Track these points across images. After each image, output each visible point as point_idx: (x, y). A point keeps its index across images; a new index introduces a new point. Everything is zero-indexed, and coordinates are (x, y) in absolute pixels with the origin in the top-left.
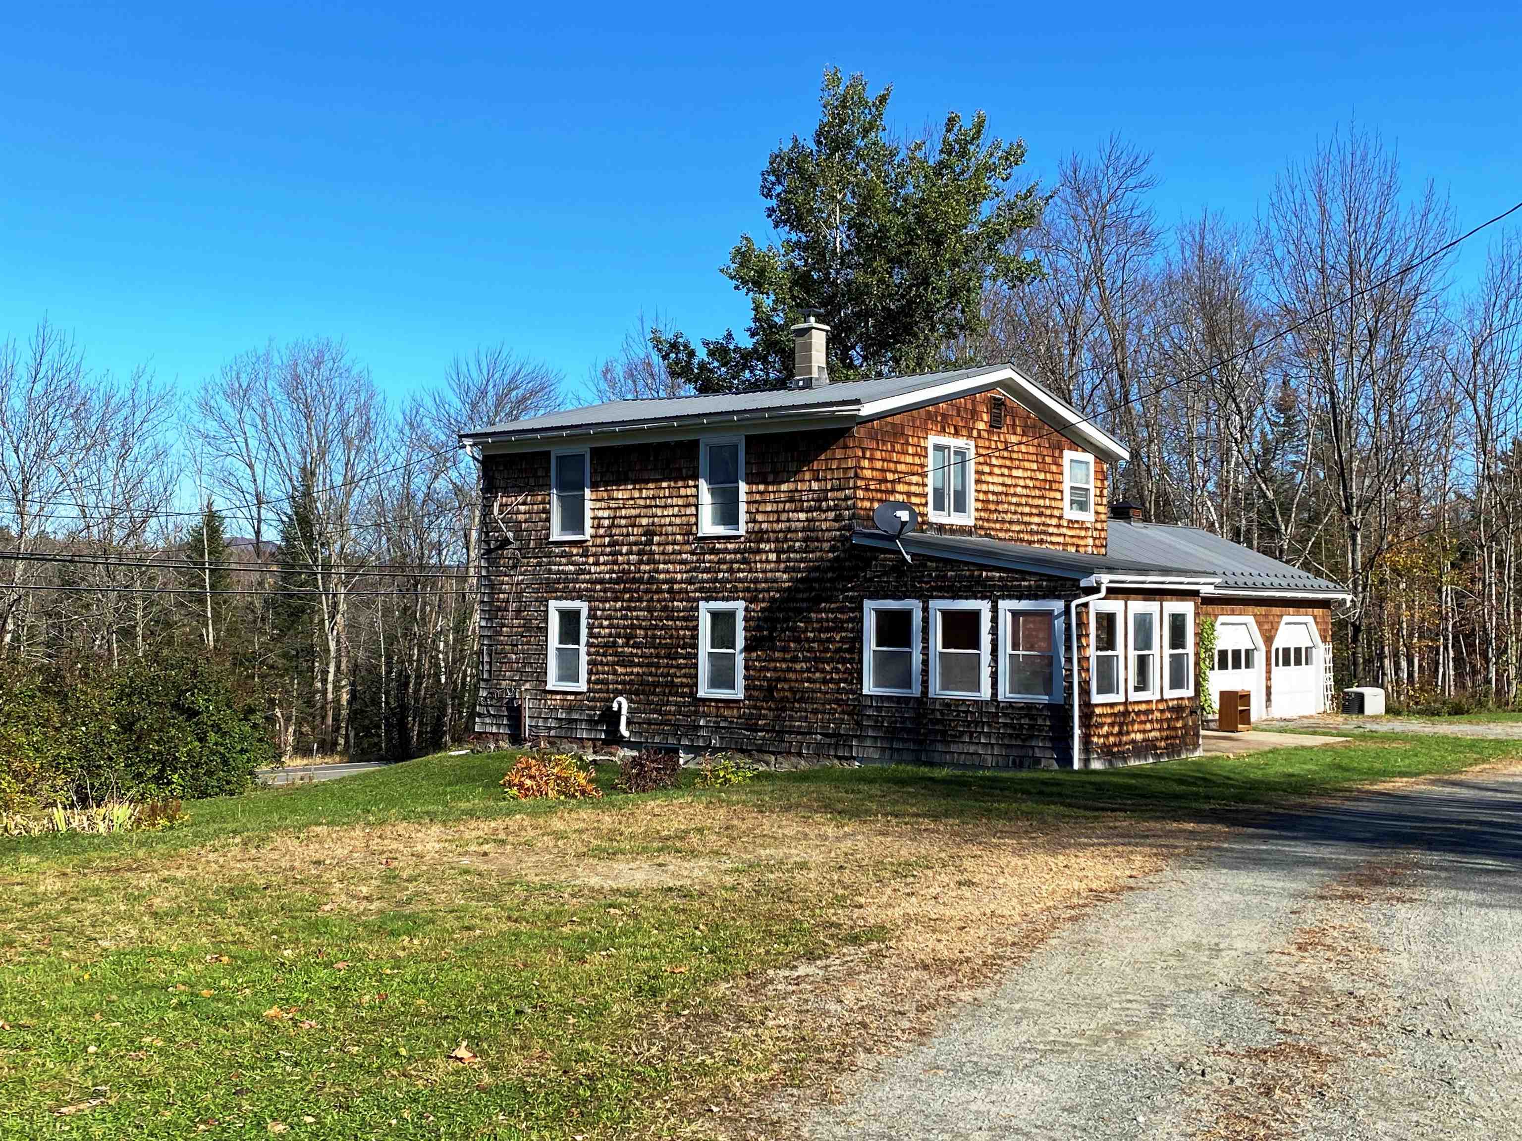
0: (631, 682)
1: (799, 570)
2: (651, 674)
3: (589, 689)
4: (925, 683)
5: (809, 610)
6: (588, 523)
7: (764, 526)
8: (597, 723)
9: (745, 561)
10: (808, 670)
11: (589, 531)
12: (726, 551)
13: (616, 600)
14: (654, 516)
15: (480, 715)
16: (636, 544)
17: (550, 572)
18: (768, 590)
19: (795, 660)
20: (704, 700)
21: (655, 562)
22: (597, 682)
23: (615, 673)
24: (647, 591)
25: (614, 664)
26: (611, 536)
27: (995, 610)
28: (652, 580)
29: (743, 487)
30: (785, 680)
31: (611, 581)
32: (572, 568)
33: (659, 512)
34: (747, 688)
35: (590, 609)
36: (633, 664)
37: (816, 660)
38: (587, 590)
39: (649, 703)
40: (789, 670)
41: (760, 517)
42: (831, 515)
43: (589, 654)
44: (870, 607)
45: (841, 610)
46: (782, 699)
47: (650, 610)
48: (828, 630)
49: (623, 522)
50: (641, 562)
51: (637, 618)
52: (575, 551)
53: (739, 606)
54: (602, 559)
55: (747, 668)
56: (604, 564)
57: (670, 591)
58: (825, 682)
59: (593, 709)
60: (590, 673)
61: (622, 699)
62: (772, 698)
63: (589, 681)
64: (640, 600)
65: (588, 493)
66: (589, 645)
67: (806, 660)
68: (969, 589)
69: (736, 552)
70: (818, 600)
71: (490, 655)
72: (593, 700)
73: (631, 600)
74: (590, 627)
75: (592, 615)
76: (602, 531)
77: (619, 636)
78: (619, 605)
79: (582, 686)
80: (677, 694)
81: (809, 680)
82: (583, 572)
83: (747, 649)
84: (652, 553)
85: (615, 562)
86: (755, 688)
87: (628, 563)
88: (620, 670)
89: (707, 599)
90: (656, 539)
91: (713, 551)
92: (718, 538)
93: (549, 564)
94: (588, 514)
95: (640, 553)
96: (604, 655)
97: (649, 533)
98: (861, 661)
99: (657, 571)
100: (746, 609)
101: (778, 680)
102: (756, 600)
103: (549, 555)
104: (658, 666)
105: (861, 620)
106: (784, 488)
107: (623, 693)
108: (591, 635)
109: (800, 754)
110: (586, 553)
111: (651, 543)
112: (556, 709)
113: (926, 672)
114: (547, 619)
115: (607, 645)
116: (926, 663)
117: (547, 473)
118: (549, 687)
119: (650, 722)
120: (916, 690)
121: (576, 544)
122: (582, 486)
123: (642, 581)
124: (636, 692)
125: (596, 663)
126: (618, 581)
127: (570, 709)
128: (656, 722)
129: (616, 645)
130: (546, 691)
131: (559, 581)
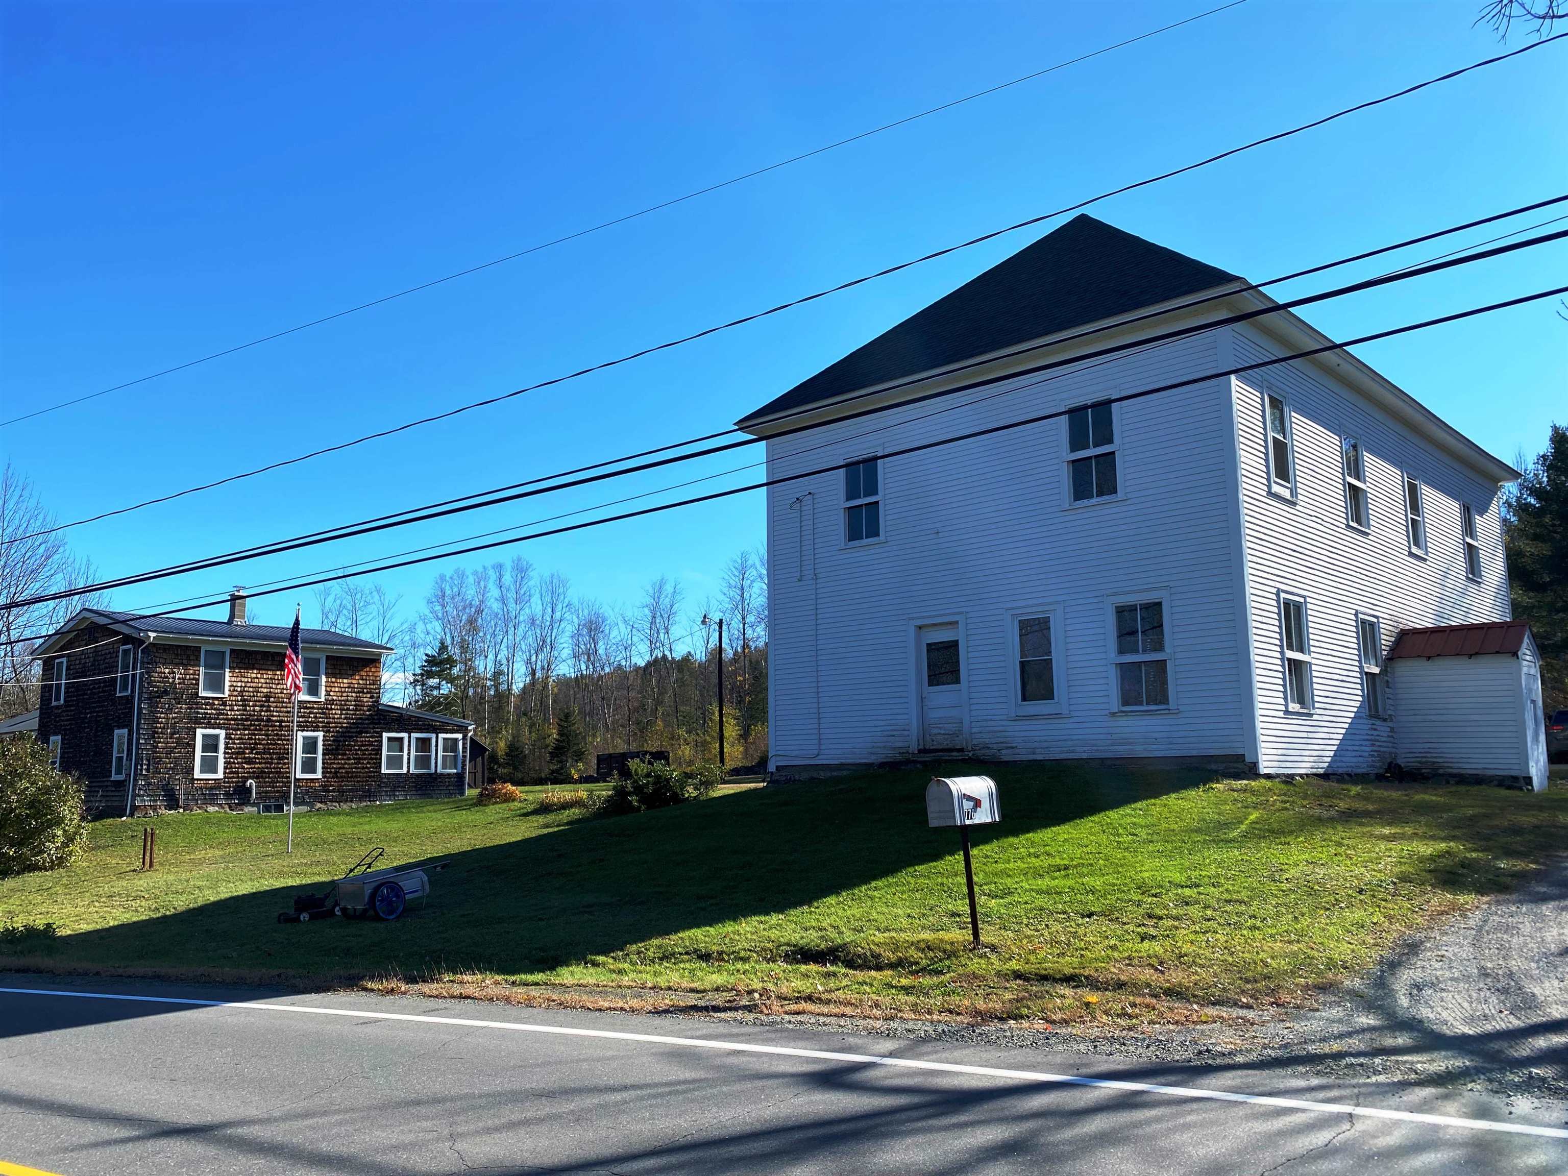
0: (254, 772)
1: (352, 719)
2: (267, 768)
3: (225, 777)
4: (409, 768)
5: (357, 737)
6: (227, 688)
7: (335, 698)
8: (232, 794)
9: (324, 713)
10: (355, 763)
11: (227, 693)
12: (313, 708)
13: (245, 729)
14: (271, 688)
15: (139, 796)
16: (259, 701)
17: (198, 713)
18: (336, 727)
19: (349, 759)
20: (299, 780)
21: (270, 711)
22: (231, 773)
23: (243, 768)
24: (266, 726)
25: (242, 763)
26: (242, 696)
27: (437, 737)
28: (269, 720)
29: (324, 678)
30: (344, 768)
31: (242, 719)
32: (214, 712)
33: (274, 686)
34: (323, 773)
35: (226, 734)
36: (255, 763)
37: (360, 759)
38: (224, 724)
39: (265, 782)
40: (346, 763)
41: (332, 694)
42: (369, 695)
43: (225, 758)
44: (385, 735)
45: (371, 737)
46: (341, 777)
47: (267, 735)
48: (365, 745)
49: (251, 689)
50: (262, 711)
51: (259, 739)
52: (216, 702)
53: (320, 735)
54: (236, 708)
55: (323, 763)
56: (238, 710)
57: (280, 726)
58: (363, 768)
59: (230, 787)
60: (225, 768)
61: (250, 781)
62: (337, 777)
63: (225, 773)
64: (261, 730)
65: (227, 670)
66: (225, 753)
67: (354, 759)
68: (427, 729)
69: (318, 709)
70: (361, 732)
71: (148, 760)
72: (228, 782)
73: (256, 730)
74: (227, 744)
75: (228, 737)
76: (235, 693)
77: (247, 748)
78: (247, 732)
79: (220, 775)
80: (283, 777)
81: (355, 768)
82: (223, 714)
83: (324, 754)
84: (269, 706)
85: (245, 710)
86: (327, 772)
87: (254, 711)
88: (246, 766)
89: (303, 731)
90: (272, 699)
91: (306, 708)
92: (309, 702)
93: (197, 708)
94: (227, 684)
95: (261, 706)
96: (236, 758)
97: (268, 697)
98: (381, 759)
99: (273, 716)
100: (324, 736)
101: (340, 768)
102: (329, 731)
103: (197, 703)
104: (272, 763)
105: (381, 741)
106: (345, 681)
107: (252, 778)
108: (226, 748)
109: (352, 801)
110: (224, 704)
111: (269, 701)
112: (201, 788)
113: (409, 763)
114: (194, 739)
115: (238, 753)
116: (409, 759)
117: (198, 658)
118: (196, 777)
119: (266, 792)
120: (405, 770)
121: (217, 699)
122: (222, 668)
123: (262, 720)
124: (257, 778)
125: (229, 763)
126: (247, 720)
127: (211, 788)
128: (271, 792)
129: (244, 753)
130: (194, 779)
131: (205, 718)
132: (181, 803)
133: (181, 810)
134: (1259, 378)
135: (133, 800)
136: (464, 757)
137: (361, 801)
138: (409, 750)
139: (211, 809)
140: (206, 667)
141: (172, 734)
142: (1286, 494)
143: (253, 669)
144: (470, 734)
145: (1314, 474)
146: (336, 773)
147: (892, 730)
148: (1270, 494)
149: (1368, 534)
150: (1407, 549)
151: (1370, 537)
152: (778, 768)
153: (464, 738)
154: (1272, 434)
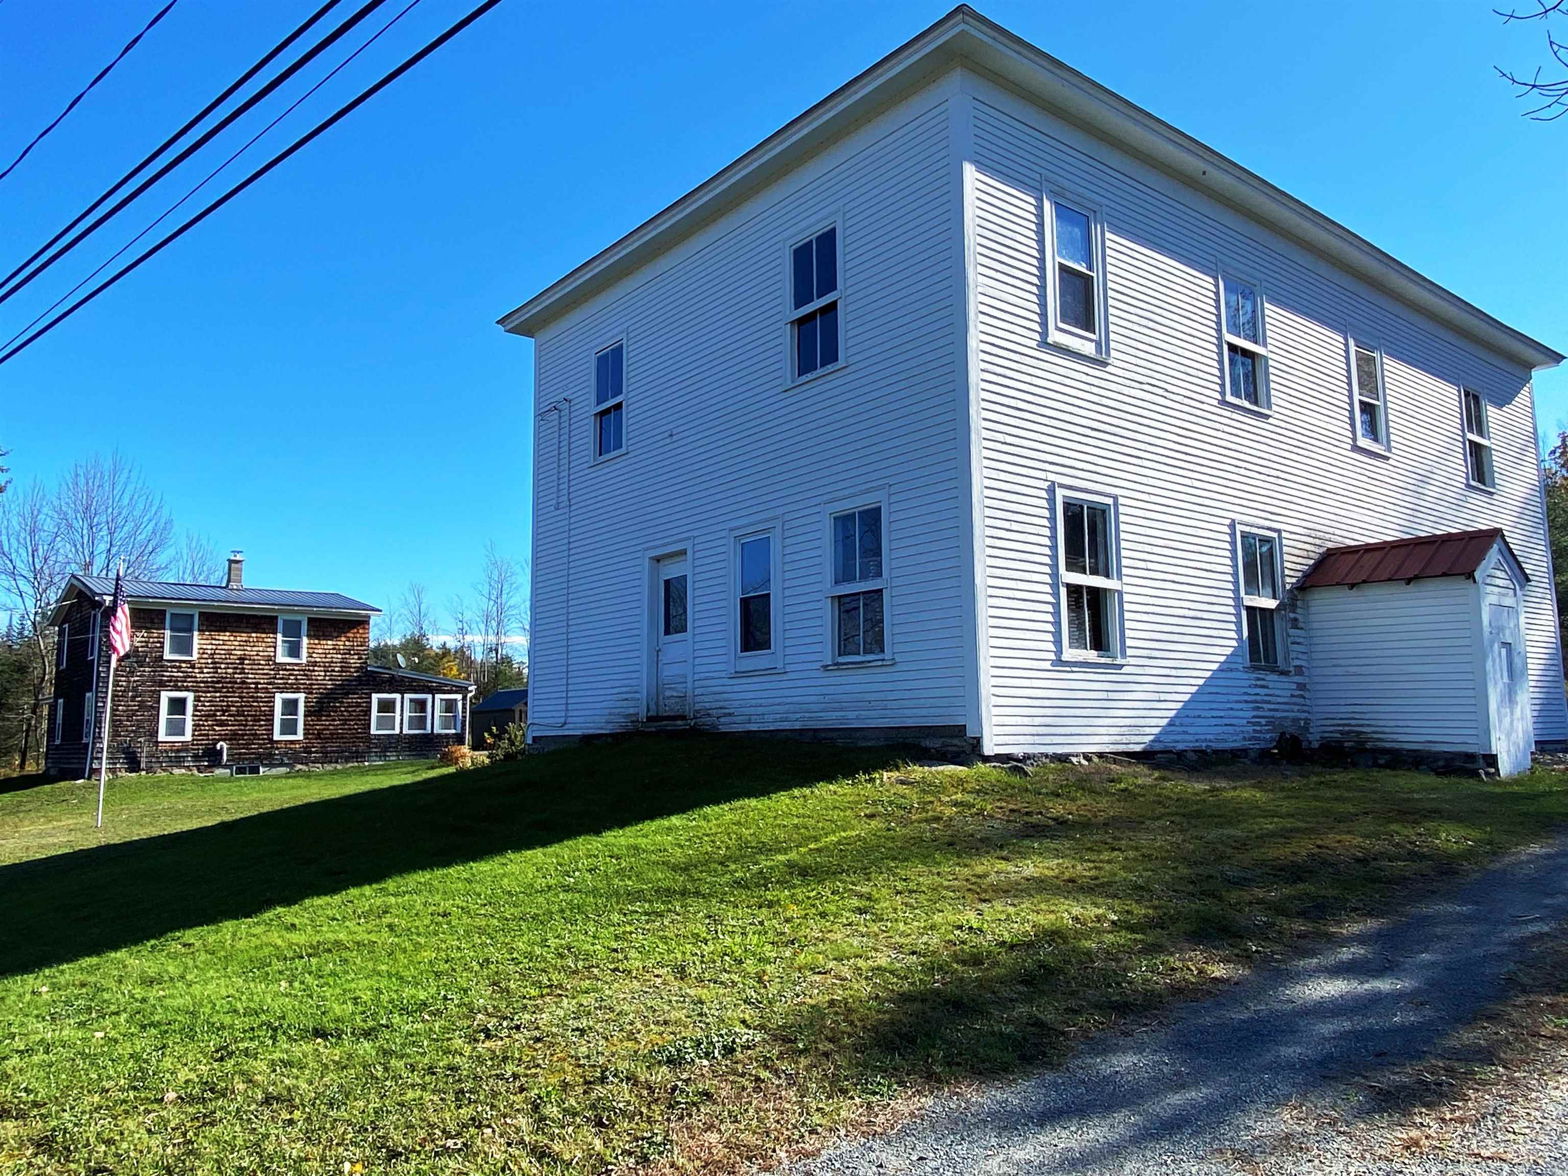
0: (226, 734)
1: (338, 680)
2: (241, 730)
3: (193, 740)
4: (401, 728)
5: (343, 698)
6: (195, 651)
7: (318, 660)
8: (201, 757)
9: (305, 675)
10: (341, 725)
11: (195, 656)
12: (293, 670)
13: (215, 692)
14: (245, 650)
15: (96, 759)
16: (232, 664)
17: (163, 676)
18: (319, 689)
19: (334, 720)
20: (277, 742)
21: (245, 673)
22: (200, 735)
23: (214, 730)
24: (239, 688)
25: (213, 725)
26: (213, 659)
27: (433, 698)
28: (243, 683)
29: (305, 640)
30: (328, 729)
31: (212, 682)
32: (181, 675)
33: (249, 649)
34: (305, 734)
35: (195, 697)
36: (228, 725)
37: (345, 720)
38: (193, 687)
39: (239, 744)
40: (330, 725)
41: (314, 655)
42: (356, 657)
43: (193, 721)
44: (375, 697)
45: (359, 698)
46: (326, 738)
47: (241, 697)
48: (353, 707)
49: (223, 652)
50: (235, 673)
51: (232, 702)
52: (184, 665)
53: (301, 697)
54: (205, 670)
55: (305, 725)
56: (208, 673)
57: (256, 688)
58: (350, 729)
59: (198, 749)
60: (194, 730)
61: (221, 743)
62: (320, 739)
63: (193, 735)
64: (234, 692)
65: (196, 633)
66: (194, 715)
67: (340, 720)
68: (423, 690)
69: (299, 670)
70: (347, 694)
72: (197, 745)
73: (227, 692)
74: (195, 706)
75: (197, 699)
76: (205, 656)
77: (218, 711)
78: (218, 694)
79: (188, 737)
80: (259, 739)
81: (341, 729)
82: (190, 677)
83: (305, 716)
84: (244, 669)
85: (216, 673)
86: (310, 734)
87: (226, 673)
88: (217, 728)
89: (280, 693)
90: (246, 662)
91: (285, 670)
92: (289, 664)
93: (162, 671)
94: (196, 647)
95: (234, 668)
96: (206, 721)
97: (242, 659)
98: (370, 720)
99: (248, 678)
100: (306, 698)
101: (324, 730)
102: (311, 693)
103: (162, 666)
104: (246, 725)
105: (370, 702)
106: (330, 642)
107: (224, 740)
108: (195, 710)
109: (337, 762)
110: (193, 667)
111: (243, 664)
112: (166, 751)
113: (402, 723)
114: (158, 702)
115: (208, 716)
116: (402, 720)
117: (163, 621)
118: (160, 739)
119: (240, 754)
120: (397, 731)
121: (184, 662)
122: (191, 630)
123: (236, 683)
124: (230, 740)
125: (198, 725)
126: (218, 682)
127: (178, 751)
128: (245, 754)
129: (215, 715)
130: (157, 742)
131: (170, 681)
132: (143, 765)
133: (143, 773)
134: (1037, 177)
135: (91, 764)
136: (464, 717)
137: (347, 762)
138: (402, 710)
139: (176, 771)
140: (172, 629)
141: (134, 697)
142: (1089, 349)
143: (225, 631)
144: (470, 695)
145: (1151, 324)
146: (319, 734)
147: (626, 693)
148: (1044, 344)
149: (1268, 417)
150: (1350, 441)
151: (1271, 420)
152: (534, 738)
153: (464, 699)
154: (1058, 259)
